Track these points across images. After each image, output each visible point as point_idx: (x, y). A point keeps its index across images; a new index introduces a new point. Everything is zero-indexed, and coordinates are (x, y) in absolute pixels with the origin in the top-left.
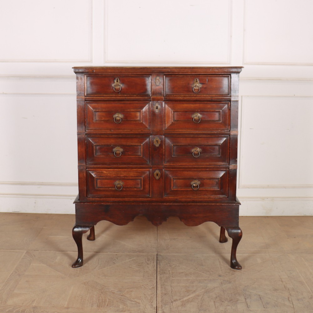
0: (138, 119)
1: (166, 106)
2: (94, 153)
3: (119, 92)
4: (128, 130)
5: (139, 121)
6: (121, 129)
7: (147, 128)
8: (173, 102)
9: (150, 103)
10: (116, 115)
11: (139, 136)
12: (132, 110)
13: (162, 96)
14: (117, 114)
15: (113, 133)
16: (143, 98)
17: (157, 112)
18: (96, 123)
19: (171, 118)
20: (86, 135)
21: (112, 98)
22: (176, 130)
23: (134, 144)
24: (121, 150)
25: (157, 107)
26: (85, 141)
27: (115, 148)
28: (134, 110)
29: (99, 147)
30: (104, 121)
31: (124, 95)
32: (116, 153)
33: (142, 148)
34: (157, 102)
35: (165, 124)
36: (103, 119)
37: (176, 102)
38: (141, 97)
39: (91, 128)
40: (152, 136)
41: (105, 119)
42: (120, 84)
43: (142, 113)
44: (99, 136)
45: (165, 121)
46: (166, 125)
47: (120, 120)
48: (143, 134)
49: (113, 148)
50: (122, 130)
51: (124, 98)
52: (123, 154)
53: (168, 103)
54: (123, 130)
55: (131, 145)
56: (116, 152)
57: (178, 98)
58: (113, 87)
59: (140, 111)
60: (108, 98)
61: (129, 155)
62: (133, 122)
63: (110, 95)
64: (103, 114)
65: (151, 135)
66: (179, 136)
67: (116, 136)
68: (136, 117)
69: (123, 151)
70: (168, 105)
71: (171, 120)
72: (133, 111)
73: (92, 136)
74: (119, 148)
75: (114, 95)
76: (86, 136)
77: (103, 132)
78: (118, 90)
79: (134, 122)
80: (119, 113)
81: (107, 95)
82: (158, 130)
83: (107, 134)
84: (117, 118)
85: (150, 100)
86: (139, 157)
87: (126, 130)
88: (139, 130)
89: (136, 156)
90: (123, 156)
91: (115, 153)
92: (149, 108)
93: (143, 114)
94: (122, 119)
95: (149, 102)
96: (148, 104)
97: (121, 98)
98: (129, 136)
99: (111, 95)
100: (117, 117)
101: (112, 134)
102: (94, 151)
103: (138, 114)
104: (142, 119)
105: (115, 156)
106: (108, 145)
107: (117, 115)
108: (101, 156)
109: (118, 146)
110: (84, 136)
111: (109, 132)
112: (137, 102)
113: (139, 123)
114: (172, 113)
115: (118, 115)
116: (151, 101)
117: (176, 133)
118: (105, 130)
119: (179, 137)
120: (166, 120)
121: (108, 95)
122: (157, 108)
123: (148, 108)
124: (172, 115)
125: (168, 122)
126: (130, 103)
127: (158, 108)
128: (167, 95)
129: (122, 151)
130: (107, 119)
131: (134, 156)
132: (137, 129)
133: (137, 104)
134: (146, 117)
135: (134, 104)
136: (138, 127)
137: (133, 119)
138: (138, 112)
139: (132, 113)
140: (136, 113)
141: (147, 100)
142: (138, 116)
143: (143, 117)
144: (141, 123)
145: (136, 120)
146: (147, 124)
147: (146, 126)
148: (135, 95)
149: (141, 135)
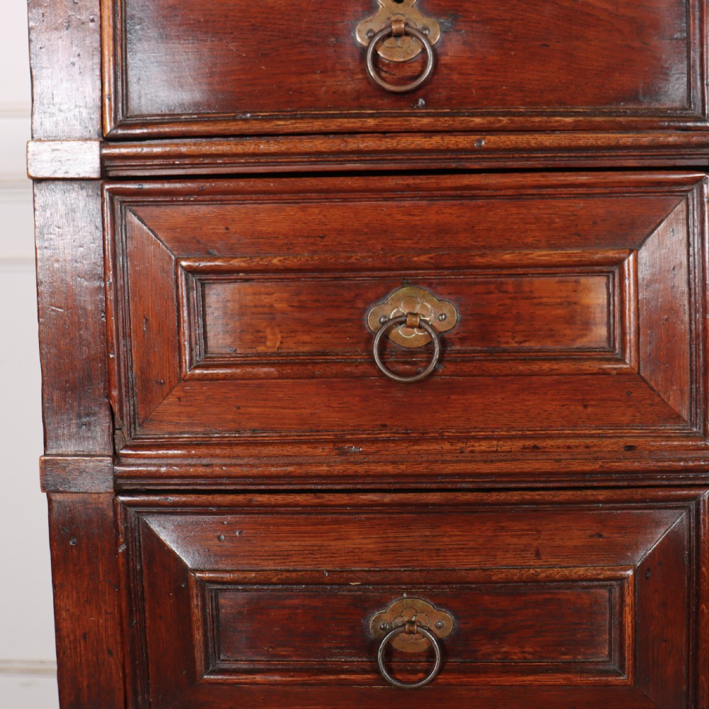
0: (598, 336)
2: (199, 655)
3: (411, 96)
4: (506, 446)
5: (610, 352)
6: (440, 438)
7: (678, 418)
9: (708, 187)
10: (393, 308)
11: (602, 495)
12: (541, 255)
14: (404, 290)
15: (360, 469)
16: (643, 140)
18: (202, 378)
20: (119, 491)
21: (354, 143)
23: (557, 573)
24: (442, 622)
26: (117, 545)
27: (381, 604)
28: (556, 255)
29: (241, 597)
30: (278, 360)
31: (458, 122)
32: (389, 651)
33: (629, 600)
36: (272, 343)
38: (622, 130)
39: (162, 433)
41: (291, 346)
42: (426, 21)
43: (629, 283)
44: (240, 498)
47: (429, 348)
48: (634, 479)
49: (365, 605)
50: (447, 446)
51: (463, 141)
52: (454, 661)
54: (451, 440)
55: (534, 580)
56: (395, 645)
58: (364, 50)
59: (619, 263)
60: (320, 144)
61: (507, 669)
62: (546, 366)
63: (333, 125)
64: (275, 296)
67: (388, 498)
68: (577, 318)
69: (458, 635)
72: (549, 269)
73: (172, 498)
74: (421, 603)
75: (371, 122)
76: (122, 498)
77: (273, 460)
78: (408, 72)
79: (564, 367)
80: (415, 283)
81: (302, 126)
83: (307, 477)
84: (400, 331)
85: (704, 162)
86: (607, 685)
87: (484, 446)
88: (608, 445)
89: (578, 679)
90: (451, 678)
91: (388, 645)
93: (645, 295)
94: (444, 342)
95: (700, 182)
96: (684, 194)
97: (435, 141)
98: (515, 496)
99: (348, 123)
100: (400, 321)
101: (352, 484)
102: (198, 636)
103: (596, 293)
104: (631, 338)
105: (383, 681)
106: (315, 581)
107: (403, 309)
108: (258, 678)
109: (413, 587)
110: (106, 500)
111: (322, 461)
112: (583, 178)
113: (605, 373)
115: (410, 300)
118: (290, 450)
121: (318, 125)
123: (681, 233)
126: (519, 195)
129: (444, 634)
130: (303, 343)
131: (559, 679)
132: (585, 436)
133: (581, 204)
134: (667, 320)
135: (554, 203)
136: (590, 410)
137: (552, 336)
138: (600, 273)
139: (543, 279)
140: (574, 278)
141: (682, 157)
142: (600, 315)
143: (641, 319)
144: (621, 373)
145: (579, 350)
146: (674, 388)
147: (671, 403)
148: (569, 120)
149: (621, 484)
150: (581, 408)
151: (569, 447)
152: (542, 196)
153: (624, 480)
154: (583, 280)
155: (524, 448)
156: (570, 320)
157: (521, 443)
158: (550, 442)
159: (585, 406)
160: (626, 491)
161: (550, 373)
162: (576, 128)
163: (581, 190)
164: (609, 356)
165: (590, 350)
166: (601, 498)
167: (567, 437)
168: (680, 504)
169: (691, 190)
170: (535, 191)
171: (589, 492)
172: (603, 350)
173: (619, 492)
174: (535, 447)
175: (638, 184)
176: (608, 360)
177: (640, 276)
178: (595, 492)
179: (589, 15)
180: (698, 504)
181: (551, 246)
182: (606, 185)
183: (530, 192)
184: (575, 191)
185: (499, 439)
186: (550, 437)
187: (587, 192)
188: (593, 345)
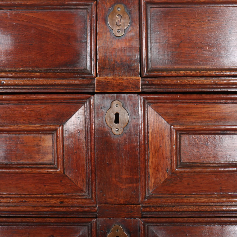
0: (48, 158)
1: (151, 111)
7: (82, 191)
8: (175, 96)
9: (92, 101)
11: (53, 220)
12: (24, 127)
13: (135, 75)
16: (65, 82)
17: (116, 133)
19: (169, 155)
22: (186, 200)
25: (117, 115)
28: (31, 127)
34: (117, 99)
35: (147, 176)
37: (188, 96)
38: (60, 78)
40: (100, 219)
43: (60, 139)
45: (146, 168)
46: (152, 180)
48: (65, 214)
53: (155, 99)
57: (195, 80)
59: (56, 130)
62: (27, 170)
65: (96, 217)
66: (197, 220)
68: (41, 151)
70: (155, 109)
71: (168, 162)
72: (29, 132)
79: (34, 171)
82: (122, 201)
85: (91, 91)
88: (54, 202)
92: (88, 121)
93: (66, 142)
95: (89, 98)
96: (83, 103)
104: (60, 160)
112: (42, 97)
113: (50, 173)
114: (171, 135)
116: (93, 94)
117: (185, 209)
119: (199, 222)
120: (150, 164)
122: (117, 121)
123: (82, 118)
124: (171, 145)
125: (157, 171)
127: (120, 117)
128: (154, 70)
132: (45, 198)
133: (43, 107)
134: (76, 152)
135: (32, 106)
136: (47, 187)
137: (31, 158)
138: (49, 134)
139: (27, 136)
140: (39, 136)
141: (82, 88)
142: (50, 150)
143: (65, 152)
144: (56, 173)
145: (42, 164)
146: (80, 179)
147: (79, 185)
148: (38, 74)
149: (60, 216)
150: (43, 186)
151: (38, 202)
152: (28, 103)
153: (61, 215)
154: (43, 136)
155: (21, 202)
156: (38, 152)
157: (19, 200)
158: (31, 200)
159: (45, 186)
160: (62, 219)
161: (29, 173)
162: (40, 77)
163: (42, 101)
164: (52, 166)
165: (45, 164)
166: (52, 221)
167: (38, 198)
168: (85, 224)
169: (86, 102)
170: (25, 102)
171: (48, 219)
172: (50, 164)
173: (59, 219)
174: (25, 201)
175: (65, 99)
176: (51, 168)
177: (64, 135)
178: (50, 219)
179: (49, 33)
180: (91, 225)
181: (30, 123)
182: (52, 99)
183: (23, 102)
184: (40, 101)
185: (11, 198)
186: (31, 197)
187: (45, 102)
188: (47, 162)
